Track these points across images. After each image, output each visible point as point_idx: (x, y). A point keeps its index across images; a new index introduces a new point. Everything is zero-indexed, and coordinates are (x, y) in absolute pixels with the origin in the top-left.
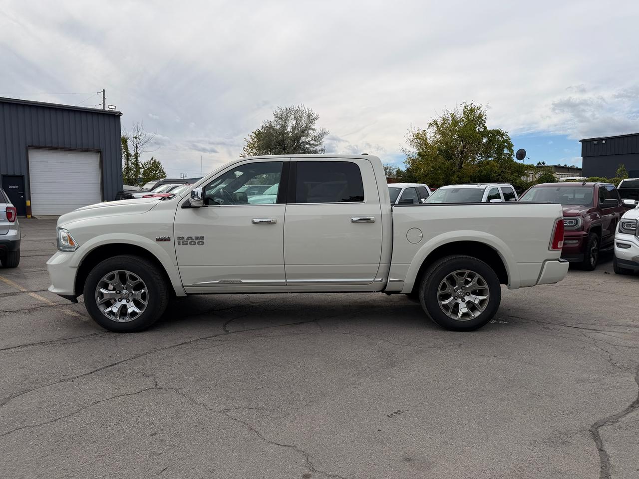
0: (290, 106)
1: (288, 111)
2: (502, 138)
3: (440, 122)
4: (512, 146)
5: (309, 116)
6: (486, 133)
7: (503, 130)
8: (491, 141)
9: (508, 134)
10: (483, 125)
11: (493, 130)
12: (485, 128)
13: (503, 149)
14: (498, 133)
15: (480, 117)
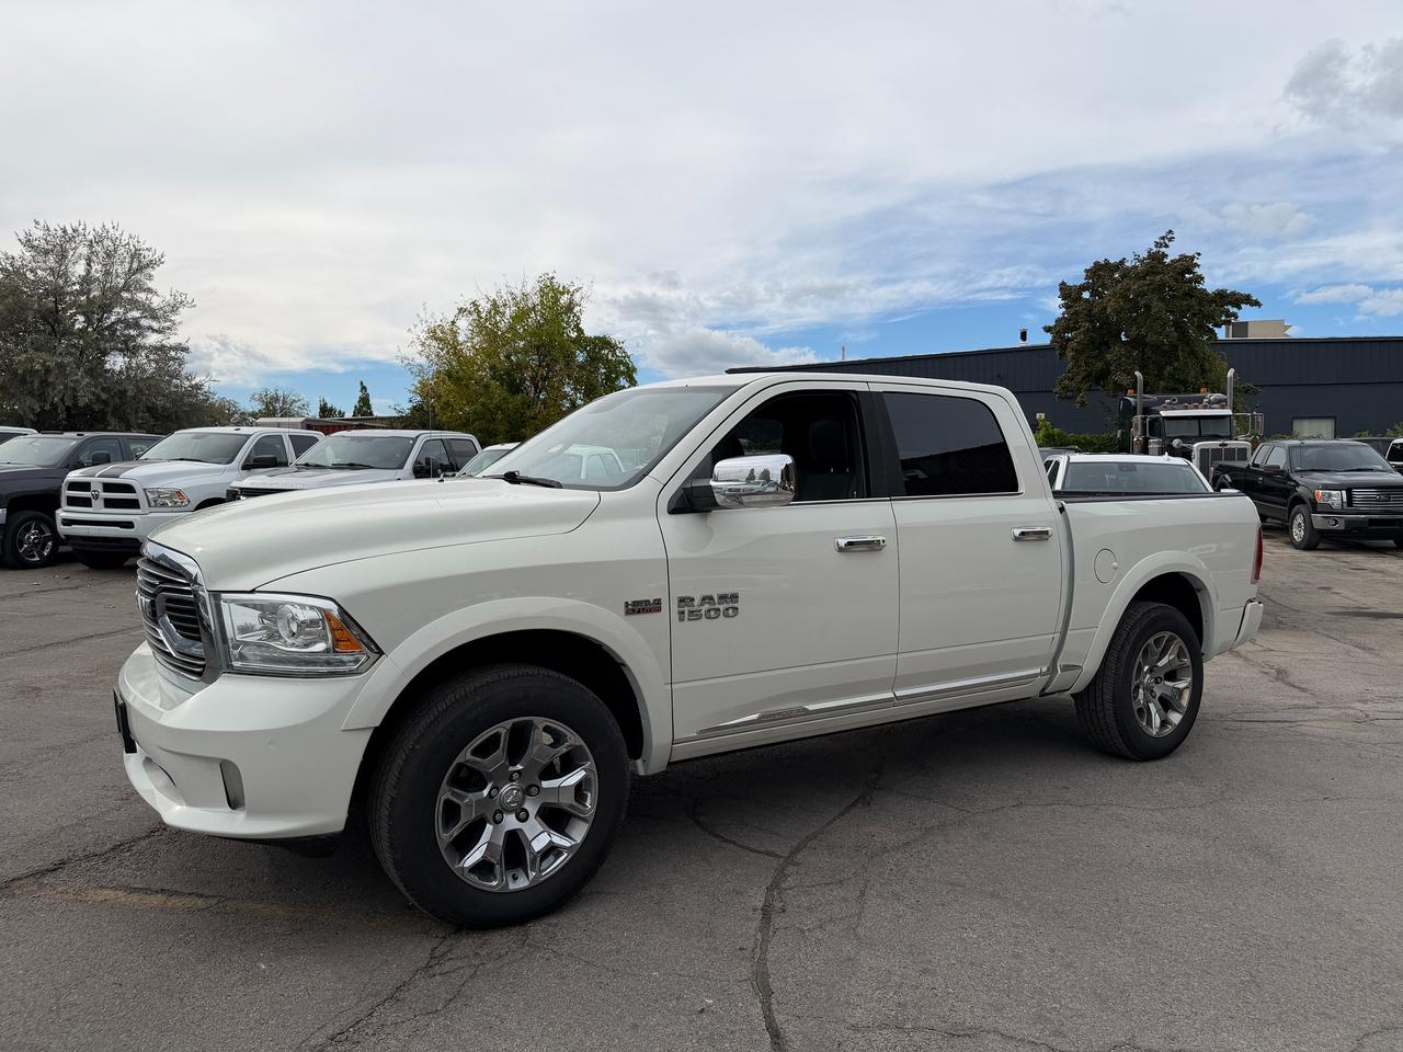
0: (75, 225)
1: (69, 237)
2: (614, 354)
3: (485, 306)
4: (634, 370)
5: (136, 255)
6: (582, 341)
7: (615, 337)
8: (594, 359)
9: (623, 345)
10: (577, 326)
11: (596, 338)
12: (580, 331)
13: (617, 378)
14: (604, 342)
15: (570, 308)
